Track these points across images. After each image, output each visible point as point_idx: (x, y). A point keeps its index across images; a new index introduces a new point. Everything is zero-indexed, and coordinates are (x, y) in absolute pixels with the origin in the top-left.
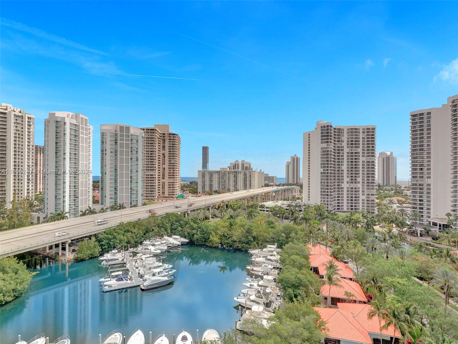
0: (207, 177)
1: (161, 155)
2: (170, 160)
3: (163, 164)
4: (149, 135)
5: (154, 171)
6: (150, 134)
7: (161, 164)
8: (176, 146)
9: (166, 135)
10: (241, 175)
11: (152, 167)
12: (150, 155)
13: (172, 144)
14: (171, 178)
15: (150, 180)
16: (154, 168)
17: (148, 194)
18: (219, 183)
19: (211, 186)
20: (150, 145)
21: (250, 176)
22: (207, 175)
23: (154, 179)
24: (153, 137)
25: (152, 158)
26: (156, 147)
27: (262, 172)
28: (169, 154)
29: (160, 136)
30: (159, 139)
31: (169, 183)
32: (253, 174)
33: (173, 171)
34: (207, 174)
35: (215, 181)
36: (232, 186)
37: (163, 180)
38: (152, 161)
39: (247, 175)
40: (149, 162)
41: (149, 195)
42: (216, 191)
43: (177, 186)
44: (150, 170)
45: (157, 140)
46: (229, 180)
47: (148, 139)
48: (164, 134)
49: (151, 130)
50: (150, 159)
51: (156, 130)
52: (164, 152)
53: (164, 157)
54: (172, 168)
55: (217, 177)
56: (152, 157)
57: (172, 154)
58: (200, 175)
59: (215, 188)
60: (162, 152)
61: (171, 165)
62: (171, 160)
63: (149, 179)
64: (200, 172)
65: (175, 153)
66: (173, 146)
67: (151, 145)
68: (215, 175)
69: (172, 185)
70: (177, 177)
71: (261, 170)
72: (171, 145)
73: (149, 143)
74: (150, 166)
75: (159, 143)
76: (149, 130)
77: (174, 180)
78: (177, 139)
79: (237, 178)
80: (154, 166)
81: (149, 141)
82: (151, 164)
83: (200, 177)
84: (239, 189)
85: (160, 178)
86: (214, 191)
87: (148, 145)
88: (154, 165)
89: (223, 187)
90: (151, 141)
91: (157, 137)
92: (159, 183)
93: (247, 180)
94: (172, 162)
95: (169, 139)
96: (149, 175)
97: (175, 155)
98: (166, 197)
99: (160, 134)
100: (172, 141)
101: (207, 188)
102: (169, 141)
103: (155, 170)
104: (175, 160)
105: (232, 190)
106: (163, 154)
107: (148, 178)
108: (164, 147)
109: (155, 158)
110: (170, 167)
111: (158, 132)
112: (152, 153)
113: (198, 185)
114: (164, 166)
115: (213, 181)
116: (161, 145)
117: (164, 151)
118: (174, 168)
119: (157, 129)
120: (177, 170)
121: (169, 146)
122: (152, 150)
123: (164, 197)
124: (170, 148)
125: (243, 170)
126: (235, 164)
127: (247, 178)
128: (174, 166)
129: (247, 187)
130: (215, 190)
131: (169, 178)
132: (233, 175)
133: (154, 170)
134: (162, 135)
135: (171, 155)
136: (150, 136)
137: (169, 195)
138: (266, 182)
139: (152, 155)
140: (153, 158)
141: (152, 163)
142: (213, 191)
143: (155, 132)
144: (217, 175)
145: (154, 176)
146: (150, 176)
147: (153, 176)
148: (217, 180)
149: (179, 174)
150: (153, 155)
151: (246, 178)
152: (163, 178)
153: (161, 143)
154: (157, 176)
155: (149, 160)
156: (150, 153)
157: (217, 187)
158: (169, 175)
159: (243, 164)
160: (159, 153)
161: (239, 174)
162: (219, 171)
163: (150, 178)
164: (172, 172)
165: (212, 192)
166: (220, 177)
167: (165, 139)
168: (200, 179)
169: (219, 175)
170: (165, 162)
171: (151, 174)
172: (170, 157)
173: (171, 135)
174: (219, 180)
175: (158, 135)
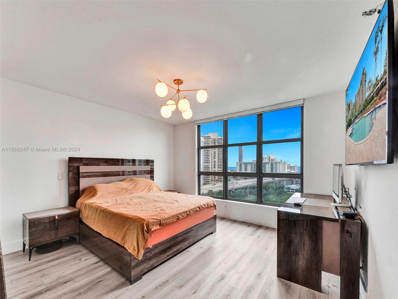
0: (243, 166)
1: (213, 152)
3: (214, 158)
5: (209, 163)
6: (206, 139)
9: (216, 139)
10: (269, 165)
11: (208, 161)
12: (206, 153)
14: (219, 167)
15: (207, 169)
17: (205, 178)
18: (252, 171)
22: (243, 165)
23: (209, 168)
25: (207, 155)
28: (218, 152)
29: (212, 140)
30: (212, 143)
31: (218, 171)
32: (278, 164)
34: (243, 164)
37: (215, 169)
38: (207, 156)
39: (274, 165)
40: (206, 157)
41: (206, 178)
44: (207, 162)
45: (211, 143)
48: (215, 139)
49: (207, 137)
51: (210, 137)
53: (215, 154)
54: (220, 161)
61: (220, 159)
62: (220, 156)
63: (206, 168)
64: (238, 163)
68: (249, 165)
74: (206, 160)
76: (205, 137)
79: (265, 167)
80: (209, 160)
81: (205, 144)
82: (207, 159)
83: (238, 166)
88: (209, 159)
90: (207, 144)
91: (210, 141)
93: (274, 169)
95: (218, 142)
96: (206, 166)
97: (222, 152)
98: (216, 180)
100: (220, 143)
102: (218, 143)
103: (210, 162)
104: (222, 155)
107: (205, 167)
109: (209, 155)
110: (218, 160)
114: (215, 160)
119: (210, 136)
123: (215, 180)
125: (269, 161)
131: (218, 167)
133: (208, 162)
137: (218, 178)
138: (288, 170)
141: (207, 158)
144: (250, 165)
145: (209, 167)
146: (206, 167)
147: (208, 167)
148: (250, 168)
150: (208, 153)
151: (273, 167)
154: (210, 167)
155: (206, 156)
156: (206, 151)
158: (218, 166)
159: (269, 157)
161: (267, 164)
162: (252, 163)
163: (207, 167)
164: (220, 163)
166: (253, 166)
167: (215, 142)
168: (238, 168)
169: (252, 165)
170: (215, 157)
171: (207, 165)
172: (219, 154)
173: (220, 139)
174: (252, 168)
175: (211, 139)
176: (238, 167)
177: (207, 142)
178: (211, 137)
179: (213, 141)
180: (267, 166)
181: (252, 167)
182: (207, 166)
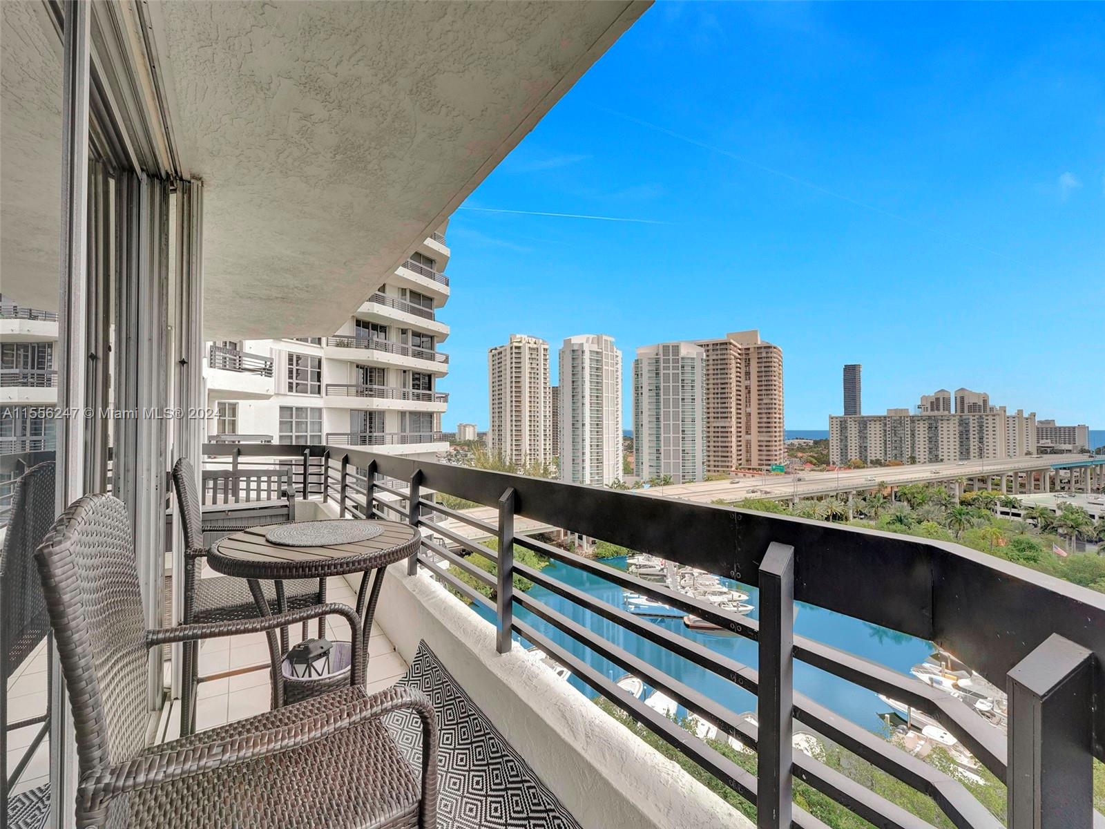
0: (853, 429)
1: (743, 389)
2: (760, 397)
3: (746, 406)
4: (717, 355)
5: (729, 419)
6: (719, 352)
7: (742, 407)
8: (773, 369)
9: (752, 350)
10: (951, 426)
11: (725, 413)
12: (720, 391)
13: (765, 367)
14: (763, 432)
15: (722, 437)
16: (729, 415)
17: (718, 461)
18: (886, 444)
19: (863, 450)
20: (719, 372)
21: (981, 427)
22: (853, 426)
23: (729, 434)
24: (725, 357)
25: (723, 396)
26: (732, 376)
27: (1026, 415)
28: (759, 386)
29: (739, 354)
30: (738, 360)
31: (759, 441)
32: (990, 421)
33: (768, 418)
34: (853, 423)
35: (873, 439)
36: (922, 450)
37: (748, 437)
38: (723, 400)
39: (972, 425)
40: (718, 403)
41: (720, 464)
42: (877, 460)
43: (778, 448)
44: (721, 418)
45: (733, 362)
46: (913, 435)
47: (716, 362)
48: (748, 349)
49: (721, 344)
50: (721, 398)
51: (731, 344)
52: (747, 383)
53: (749, 392)
54: (765, 413)
55: (878, 429)
56: (724, 393)
57: (766, 385)
58: (835, 426)
59: (873, 455)
60: (744, 383)
61: (764, 406)
62: (763, 397)
63: (720, 434)
64: (835, 420)
65: (770, 383)
66: (766, 369)
67: (722, 371)
68: (873, 426)
69: (766, 446)
70: (778, 429)
71: (1020, 412)
72: (763, 369)
73: (717, 369)
74: (720, 410)
75: (737, 367)
76: (717, 344)
77: (771, 437)
78: (775, 355)
79: (937, 431)
80: (729, 410)
81: (717, 365)
82: (722, 408)
83: (835, 429)
84: (945, 458)
85: (740, 432)
86: (872, 462)
87: (716, 372)
88: (727, 408)
89: (894, 452)
90: (721, 364)
91: (733, 357)
92: (740, 441)
93: (972, 436)
94: (765, 401)
95: (759, 358)
96: (718, 427)
97: (771, 388)
98: (753, 469)
99: (740, 349)
100: (765, 360)
101: (854, 454)
103: (731, 417)
104: (770, 397)
105: (922, 460)
106: (746, 388)
107: (718, 432)
108: (748, 374)
109: (729, 395)
110: (760, 411)
111: (735, 346)
112: (723, 386)
113: (831, 447)
114: (748, 410)
115: (869, 439)
116: (743, 371)
117: (749, 382)
118: (769, 413)
119: (732, 341)
120: (777, 416)
121: (758, 372)
122: (723, 381)
123: (749, 469)
124: (760, 374)
125: (962, 411)
126: (938, 399)
127: (971, 431)
128: (769, 409)
129: (972, 455)
130: (874, 459)
131: (759, 432)
132: (927, 425)
133: (727, 418)
134: (743, 352)
135: (764, 388)
136: (719, 357)
137: (759, 465)
139: (723, 391)
140: (726, 395)
141: (724, 405)
142: (869, 461)
143: (729, 346)
144: (878, 426)
145: (730, 430)
146: (720, 430)
147: (726, 430)
148: (878, 436)
149: (781, 425)
150: (726, 391)
151: (968, 431)
152: (747, 433)
153: (743, 366)
154: (734, 430)
155: (719, 401)
156: (720, 386)
157: (878, 452)
158: (759, 427)
159: (962, 398)
160: (739, 386)
161: (945, 423)
162: (886, 417)
163: (722, 432)
164: (765, 420)
165: (865, 462)
166: (888, 429)
167: (749, 359)
168: (835, 435)
169: (885, 425)
170: (750, 402)
171: (723, 425)
172: (760, 393)
173: (762, 350)
174: (885, 435)
175: (735, 352)
176: (835, 432)
177: (721, 359)
178: (736, 344)
179: (739, 357)
180: (945, 429)
181: (885, 431)
182: (722, 427)
